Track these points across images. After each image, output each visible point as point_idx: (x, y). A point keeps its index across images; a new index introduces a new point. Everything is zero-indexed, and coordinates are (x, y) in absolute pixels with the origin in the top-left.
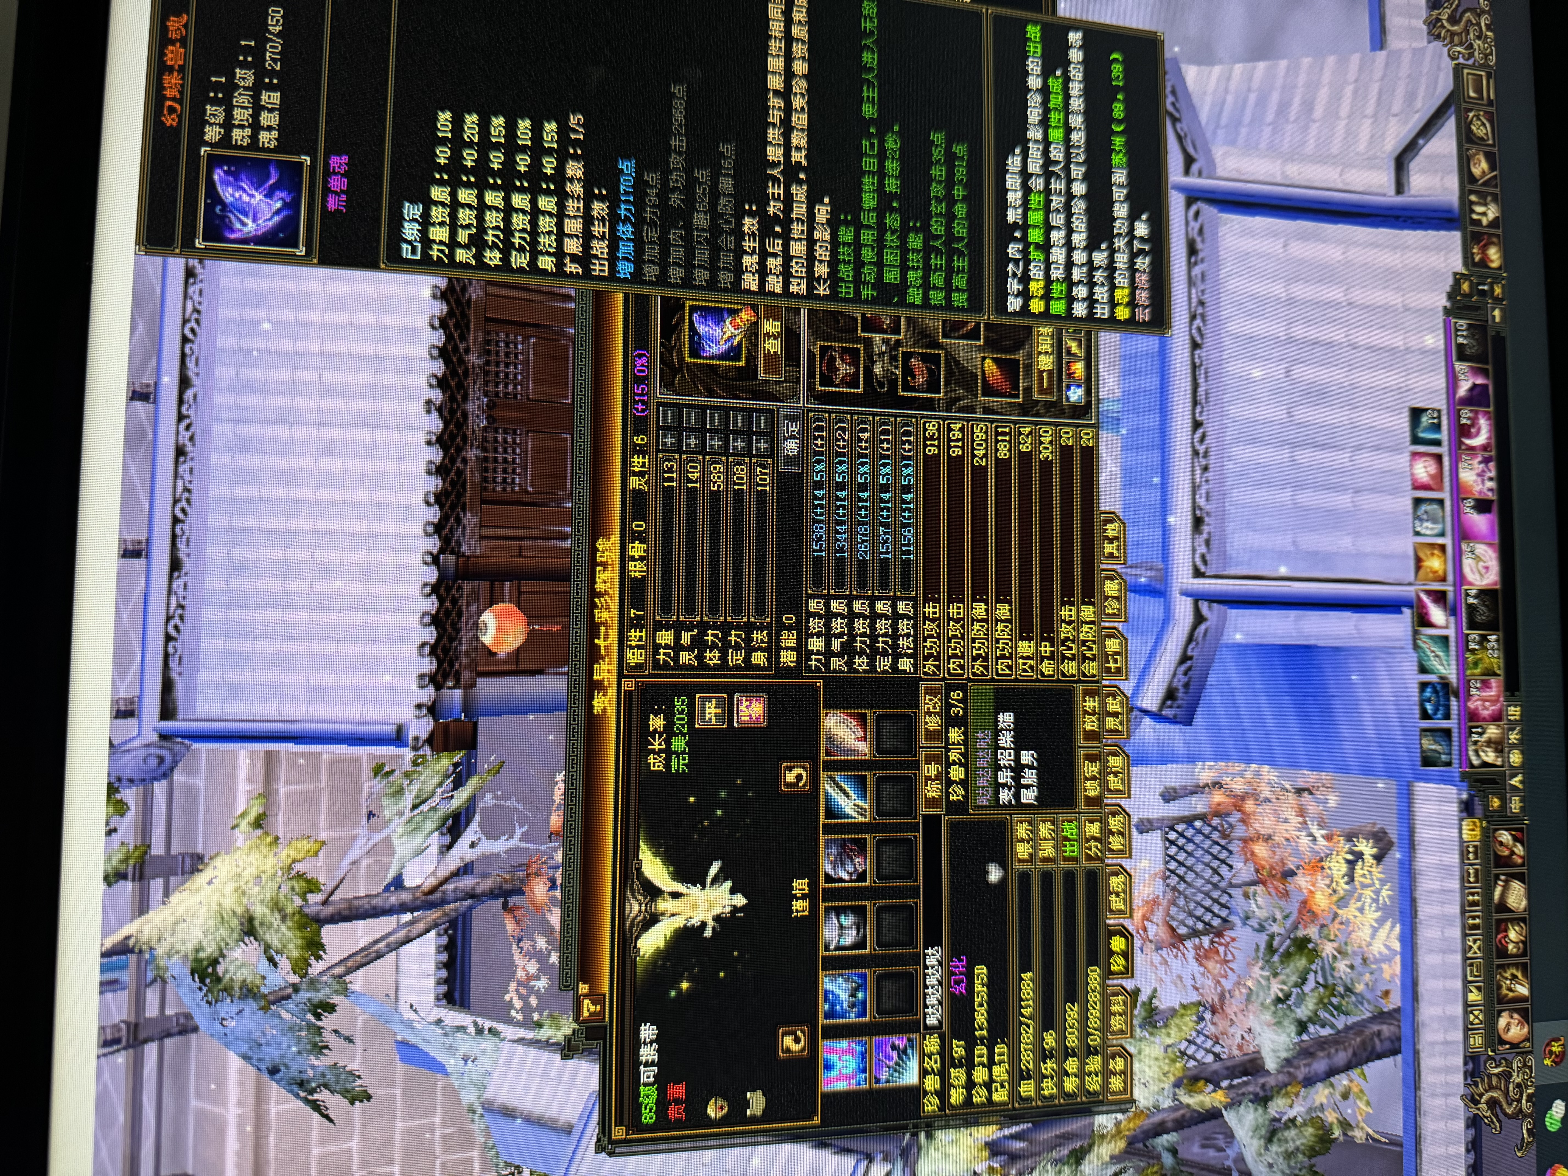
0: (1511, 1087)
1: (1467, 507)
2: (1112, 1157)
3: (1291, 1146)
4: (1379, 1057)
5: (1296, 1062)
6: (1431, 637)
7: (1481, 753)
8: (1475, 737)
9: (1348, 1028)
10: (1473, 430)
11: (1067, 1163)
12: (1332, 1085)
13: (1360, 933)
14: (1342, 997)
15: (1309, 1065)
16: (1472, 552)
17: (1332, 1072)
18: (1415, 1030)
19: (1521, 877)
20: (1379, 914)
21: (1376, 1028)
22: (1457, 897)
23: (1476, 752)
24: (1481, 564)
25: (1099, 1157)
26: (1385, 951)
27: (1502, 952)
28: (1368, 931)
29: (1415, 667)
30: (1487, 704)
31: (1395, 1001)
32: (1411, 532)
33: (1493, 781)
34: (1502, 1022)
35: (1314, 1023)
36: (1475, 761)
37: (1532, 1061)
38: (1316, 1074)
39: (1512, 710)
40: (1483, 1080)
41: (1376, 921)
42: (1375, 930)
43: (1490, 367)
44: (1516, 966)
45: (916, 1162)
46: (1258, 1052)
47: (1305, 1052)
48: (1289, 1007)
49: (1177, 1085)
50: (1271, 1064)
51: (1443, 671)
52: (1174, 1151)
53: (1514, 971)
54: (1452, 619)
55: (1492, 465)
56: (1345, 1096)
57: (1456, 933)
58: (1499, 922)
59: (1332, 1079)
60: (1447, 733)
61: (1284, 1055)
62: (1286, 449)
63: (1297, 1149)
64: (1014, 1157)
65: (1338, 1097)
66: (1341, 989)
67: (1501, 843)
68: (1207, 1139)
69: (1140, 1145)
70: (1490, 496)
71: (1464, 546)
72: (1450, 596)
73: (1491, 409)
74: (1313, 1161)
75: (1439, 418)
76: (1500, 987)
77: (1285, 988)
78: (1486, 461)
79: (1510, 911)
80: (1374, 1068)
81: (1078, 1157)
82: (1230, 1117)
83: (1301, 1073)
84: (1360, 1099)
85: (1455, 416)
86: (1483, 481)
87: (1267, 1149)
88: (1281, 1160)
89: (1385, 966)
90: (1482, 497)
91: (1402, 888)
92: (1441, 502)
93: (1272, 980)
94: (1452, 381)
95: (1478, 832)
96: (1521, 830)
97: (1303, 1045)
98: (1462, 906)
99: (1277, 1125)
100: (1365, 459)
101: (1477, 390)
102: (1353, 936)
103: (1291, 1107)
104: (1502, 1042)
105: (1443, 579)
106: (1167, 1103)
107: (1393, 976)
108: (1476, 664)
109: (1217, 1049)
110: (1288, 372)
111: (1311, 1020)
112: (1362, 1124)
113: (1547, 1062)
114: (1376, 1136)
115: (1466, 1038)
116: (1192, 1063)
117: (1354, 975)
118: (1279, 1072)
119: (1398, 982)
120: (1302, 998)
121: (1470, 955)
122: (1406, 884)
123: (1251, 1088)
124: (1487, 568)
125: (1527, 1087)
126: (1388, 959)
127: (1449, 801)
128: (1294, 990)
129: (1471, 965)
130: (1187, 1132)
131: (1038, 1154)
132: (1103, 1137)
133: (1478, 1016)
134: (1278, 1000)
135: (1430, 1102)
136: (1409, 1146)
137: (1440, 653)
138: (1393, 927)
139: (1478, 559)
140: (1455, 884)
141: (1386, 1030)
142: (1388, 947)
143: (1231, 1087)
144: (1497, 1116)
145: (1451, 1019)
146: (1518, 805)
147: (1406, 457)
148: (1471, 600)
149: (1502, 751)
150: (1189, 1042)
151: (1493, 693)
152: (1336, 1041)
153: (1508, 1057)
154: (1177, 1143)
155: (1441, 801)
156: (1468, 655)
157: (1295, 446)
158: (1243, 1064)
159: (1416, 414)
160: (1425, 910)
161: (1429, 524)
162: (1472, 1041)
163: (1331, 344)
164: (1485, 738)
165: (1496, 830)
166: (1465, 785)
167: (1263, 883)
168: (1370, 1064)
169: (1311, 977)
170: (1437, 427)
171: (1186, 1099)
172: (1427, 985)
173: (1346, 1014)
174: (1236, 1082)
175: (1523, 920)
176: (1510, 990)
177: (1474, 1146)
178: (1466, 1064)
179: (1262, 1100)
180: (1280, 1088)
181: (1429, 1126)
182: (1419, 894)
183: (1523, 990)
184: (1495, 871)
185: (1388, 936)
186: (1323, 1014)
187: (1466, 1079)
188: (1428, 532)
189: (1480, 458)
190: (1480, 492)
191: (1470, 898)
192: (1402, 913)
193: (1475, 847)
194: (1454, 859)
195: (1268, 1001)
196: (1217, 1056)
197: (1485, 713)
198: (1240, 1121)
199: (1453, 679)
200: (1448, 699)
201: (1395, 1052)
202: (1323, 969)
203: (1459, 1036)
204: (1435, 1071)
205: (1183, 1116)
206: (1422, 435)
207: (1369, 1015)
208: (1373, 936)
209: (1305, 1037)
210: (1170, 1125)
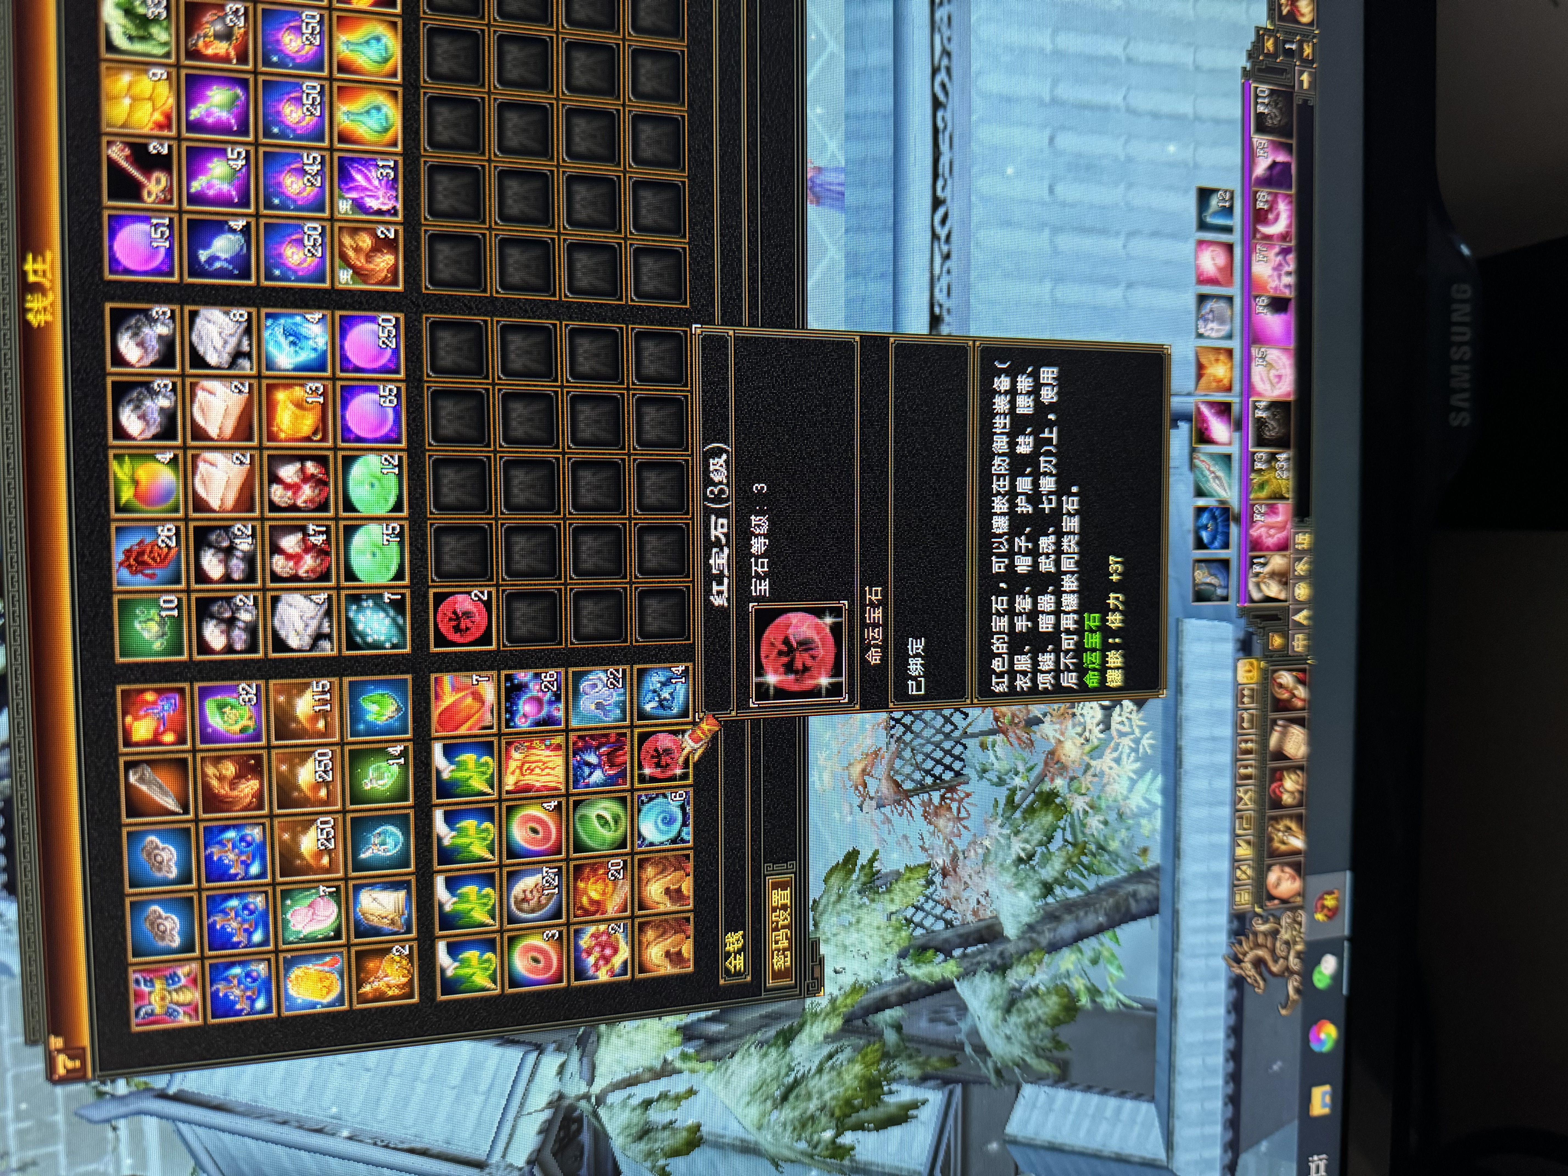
0: (1278, 944)
1: (1260, 306)
2: (826, 1037)
3: (1032, 1017)
4: (1134, 918)
5: (1039, 928)
6: (1212, 456)
7: (1263, 586)
8: (1257, 569)
9: (1100, 889)
10: (1271, 216)
11: (775, 1044)
12: (1080, 951)
13: (1116, 786)
14: (1094, 855)
15: (1055, 930)
16: (1263, 358)
17: (1081, 936)
18: (1175, 889)
19: (1300, 722)
20: (1138, 765)
21: (1130, 888)
22: (1228, 746)
23: (1258, 585)
24: (1273, 372)
25: (811, 1037)
26: (1145, 805)
27: (1277, 804)
28: (1126, 783)
29: (1191, 490)
30: (1272, 531)
31: (1154, 858)
32: (1193, 335)
33: (1275, 618)
34: (1272, 877)
35: (1061, 885)
36: (1256, 595)
37: (1303, 917)
38: (1062, 939)
39: (1300, 538)
40: (1248, 938)
41: (1135, 772)
42: (1133, 783)
43: (1294, 142)
44: (1291, 817)
45: (595, 1052)
46: (996, 917)
47: (1052, 917)
48: (1033, 868)
49: (902, 955)
50: (1011, 930)
51: (1223, 494)
52: (898, 1027)
53: (1288, 822)
54: (1237, 435)
55: (1291, 257)
56: (1095, 962)
57: (1225, 783)
58: (1274, 770)
59: (1080, 944)
60: (1225, 564)
61: (1026, 919)
62: (1046, 233)
63: (1039, 1019)
64: (711, 1041)
65: (1086, 962)
66: (1093, 847)
67: (1281, 686)
68: (936, 1012)
69: (859, 1022)
70: (1288, 293)
71: (1254, 351)
72: (1236, 409)
73: (1293, 191)
74: (1057, 1030)
75: (1232, 198)
76: (1271, 840)
77: (1028, 847)
78: (1285, 252)
79: (1286, 758)
80: (1127, 931)
81: (787, 1038)
82: (963, 989)
83: (1045, 938)
84: (1111, 963)
85: (1250, 198)
86: (1279, 276)
87: (1005, 1020)
88: (1020, 1030)
89: (1144, 821)
90: (1278, 294)
91: (1165, 736)
92: (1230, 299)
93: (1014, 839)
94: (1249, 156)
95: (1255, 674)
96: (1303, 671)
97: (1048, 909)
98: (1235, 754)
99: (1017, 995)
100: (1140, 246)
101: (1277, 169)
102: (1108, 789)
103: (1033, 975)
104: (1271, 898)
105: (1229, 389)
106: (890, 976)
107: (1154, 830)
108: (1262, 486)
109: (949, 915)
110: (1052, 140)
111: (1057, 881)
112: (1113, 989)
113: (1319, 917)
114: (1127, 1001)
115: (1232, 895)
116: (919, 932)
117: (1106, 831)
118: (1019, 938)
119: (1158, 838)
120: (1047, 858)
121: (1240, 807)
122: (1171, 731)
123: (987, 957)
124: (1280, 377)
125: (1295, 943)
126: (1148, 814)
127: (1223, 640)
128: (1039, 850)
129: (1241, 818)
130: (913, 1005)
131: (740, 1036)
132: (816, 1015)
133: (1246, 872)
134: (1020, 860)
135: (1187, 963)
136: (1164, 1009)
137: (1220, 474)
138: (1154, 779)
139: (1270, 366)
140: (1227, 731)
141: (1143, 890)
142: (1148, 801)
143: (964, 956)
144: (1261, 974)
145: (1216, 876)
146: (1302, 643)
147: (1191, 245)
148: (1259, 414)
149: (1286, 584)
150: (917, 908)
151: (1280, 518)
152: (1087, 903)
153: (1277, 913)
154: (903, 1017)
155: (1214, 640)
156: (1253, 476)
157: (1056, 230)
158: (978, 931)
159: (1205, 195)
160: (1191, 759)
161: (1214, 325)
162: (1237, 898)
163: (1105, 108)
164: (1267, 569)
165: (1276, 671)
166: (1243, 621)
167: (1005, 733)
168: (1124, 926)
169: (1058, 835)
170: (1229, 211)
171: (912, 971)
172: (1191, 841)
173: (1098, 873)
174: (970, 950)
175: (1301, 768)
176: (1283, 843)
177: (1237, 1007)
178: (1231, 921)
179: (1000, 968)
180: (1022, 955)
181: (1186, 989)
182: (1184, 742)
183: (1297, 842)
184: (1273, 715)
185: (1148, 789)
186: (1072, 875)
187: (1229, 937)
188: (1214, 335)
189: (1277, 249)
190: (1276, 289)
191: (1243, 745)
192: (1165, 763)
193: (1252, 690)
194: (1227, 703)
195: (1009, 861)
196: (949, 924)
197: (1270, 541)
198: (974, 992)
199: (1235, 504)
200: (1228, 526)
201: (1152, 911)
202: (1072, 826)
203: (1223, 893)
204: (1196, 931)
205: (909, 989)
206: (1210, 220)
207: (1123, 874)
208: (1131, 789)
209: (1050, 900)
210: (893, 999)
